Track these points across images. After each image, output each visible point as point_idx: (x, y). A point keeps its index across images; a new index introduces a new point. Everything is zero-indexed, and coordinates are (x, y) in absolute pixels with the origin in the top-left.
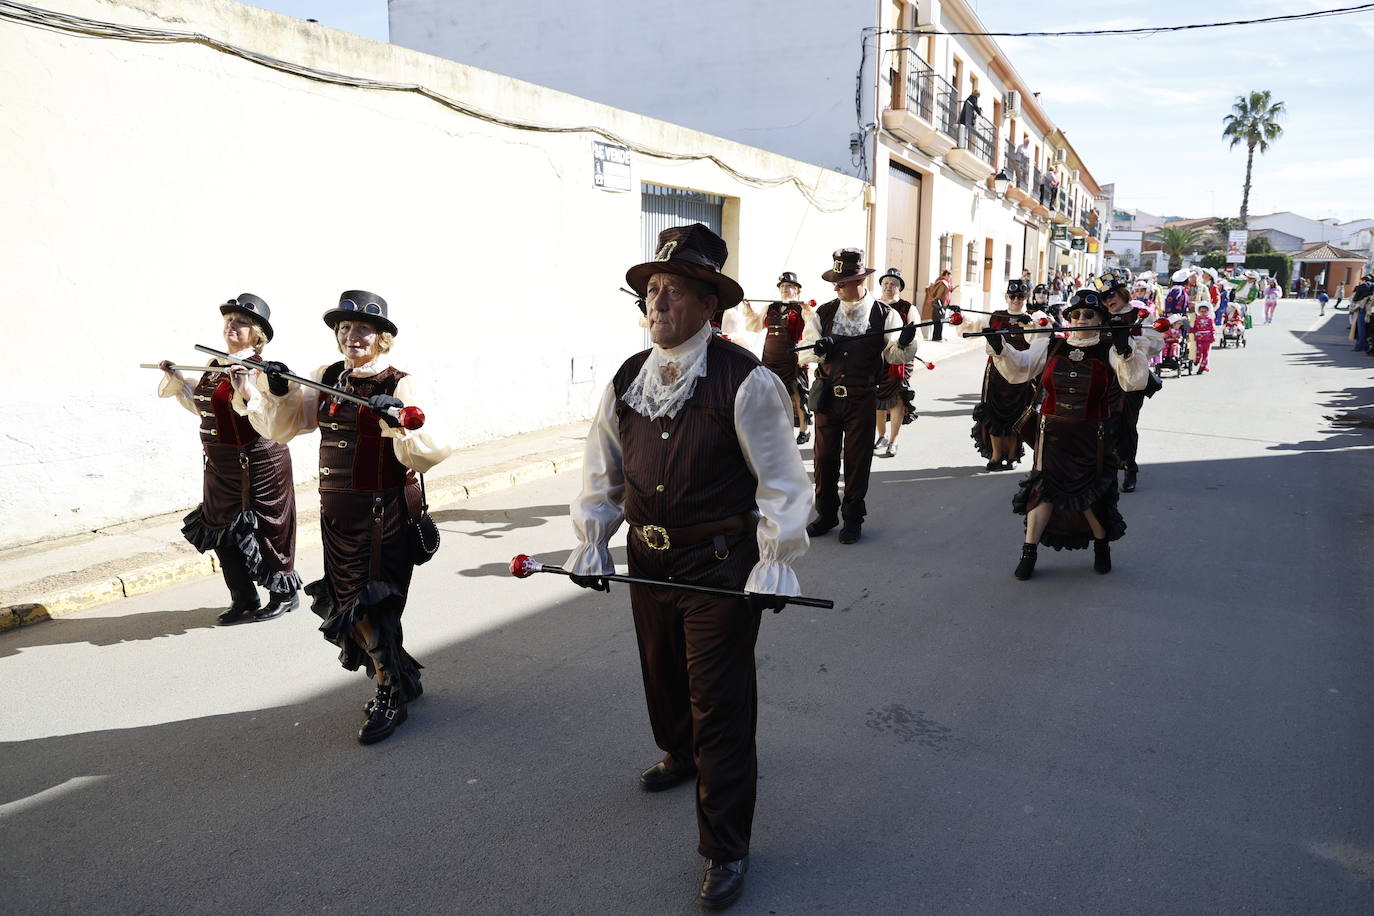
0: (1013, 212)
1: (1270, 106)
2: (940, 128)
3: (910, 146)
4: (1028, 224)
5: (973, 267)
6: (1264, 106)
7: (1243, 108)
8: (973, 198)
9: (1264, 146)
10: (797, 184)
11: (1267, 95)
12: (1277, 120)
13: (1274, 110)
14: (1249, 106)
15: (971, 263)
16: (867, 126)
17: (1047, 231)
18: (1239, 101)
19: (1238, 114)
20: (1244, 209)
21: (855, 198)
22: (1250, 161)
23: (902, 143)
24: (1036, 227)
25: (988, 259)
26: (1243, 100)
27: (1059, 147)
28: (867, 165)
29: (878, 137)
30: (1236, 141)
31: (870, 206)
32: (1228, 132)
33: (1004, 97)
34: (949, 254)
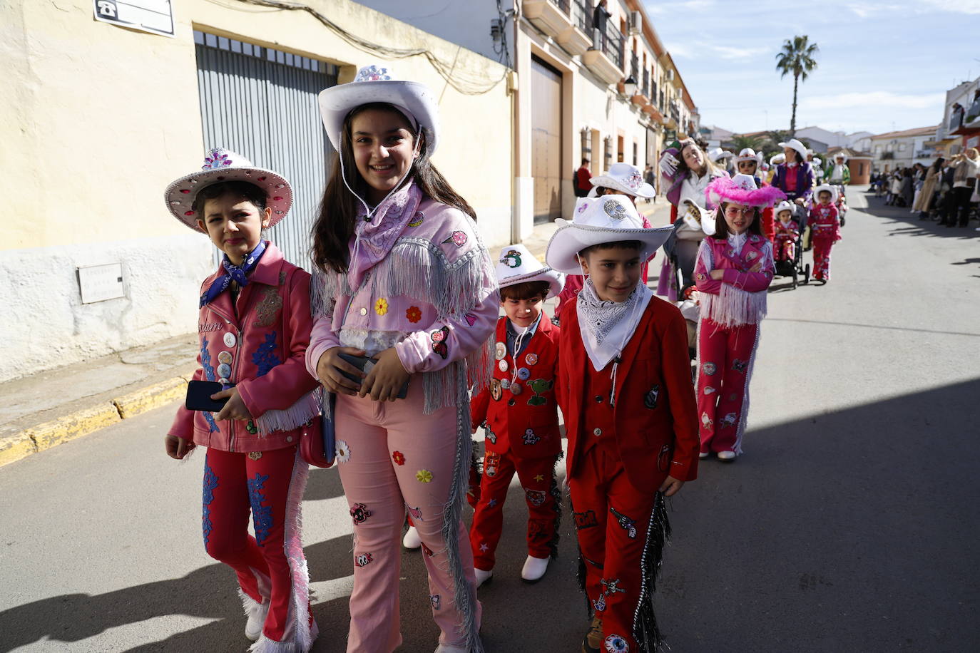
0: (637, 116)
1: (808, 47)
2: (578, 24)
3: (550, 41)
4: (648, 127)
5: (610, 159)
6: (804, 45)
7: (790, 48)
8: (606, 99)
9: (805, 75)
10: (429, 59)
11: (806, 38)
12: (813, 56)
13: (811, 49)
14: (794, 47)
15: (607, 156)
16: (507, 11)
17: (662, 135)
18: (786, 44)
19: (786, 52)
20: (793, 122)
21: (497, 83)
22: (796, 87)
23: (543, 36)
24: (653, 130)
25: (620, 154)
26: (789, 42)
27: (668, 67)
28: (509, 51)
29: (518, 23)
30: (785, 72)
31: (513, 92)
32: (780, 65)
33: (628, 17)
34: (589, 146)
